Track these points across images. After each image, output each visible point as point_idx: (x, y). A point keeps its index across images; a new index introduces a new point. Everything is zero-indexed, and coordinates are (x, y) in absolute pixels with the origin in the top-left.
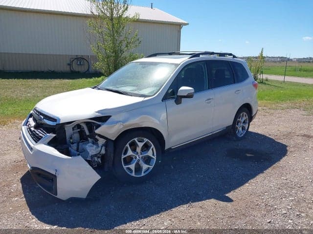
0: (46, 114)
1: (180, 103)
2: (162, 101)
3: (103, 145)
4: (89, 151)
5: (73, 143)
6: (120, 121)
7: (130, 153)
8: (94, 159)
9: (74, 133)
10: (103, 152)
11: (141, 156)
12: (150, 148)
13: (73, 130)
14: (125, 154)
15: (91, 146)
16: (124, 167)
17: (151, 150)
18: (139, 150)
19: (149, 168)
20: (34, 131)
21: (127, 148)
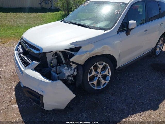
0: (30, 43)
1: (129, 34)
2: (117, 33)
3: (75, 68)
4: (65, 73)
5: (53, 67)
6: (87, 51)
7: (94, 73)
8: (69, 78)
9: (53, 59)
10: (75, 73)
11: (101, 75)
12: (107, 69)
13: (52, 57)
14: (90, 74)
15: (67, 69)
16: (90, 83)
17: (107, 70)
18: (99, 70)
19: (105, 83)
20: (23, 57)
21: (92, 70)
